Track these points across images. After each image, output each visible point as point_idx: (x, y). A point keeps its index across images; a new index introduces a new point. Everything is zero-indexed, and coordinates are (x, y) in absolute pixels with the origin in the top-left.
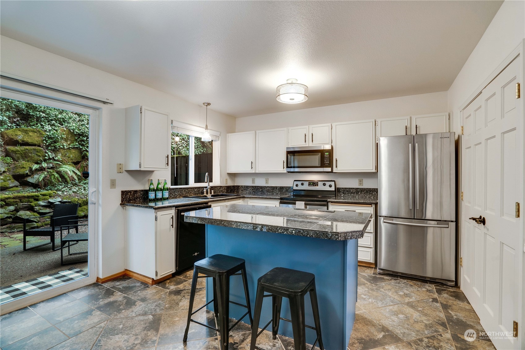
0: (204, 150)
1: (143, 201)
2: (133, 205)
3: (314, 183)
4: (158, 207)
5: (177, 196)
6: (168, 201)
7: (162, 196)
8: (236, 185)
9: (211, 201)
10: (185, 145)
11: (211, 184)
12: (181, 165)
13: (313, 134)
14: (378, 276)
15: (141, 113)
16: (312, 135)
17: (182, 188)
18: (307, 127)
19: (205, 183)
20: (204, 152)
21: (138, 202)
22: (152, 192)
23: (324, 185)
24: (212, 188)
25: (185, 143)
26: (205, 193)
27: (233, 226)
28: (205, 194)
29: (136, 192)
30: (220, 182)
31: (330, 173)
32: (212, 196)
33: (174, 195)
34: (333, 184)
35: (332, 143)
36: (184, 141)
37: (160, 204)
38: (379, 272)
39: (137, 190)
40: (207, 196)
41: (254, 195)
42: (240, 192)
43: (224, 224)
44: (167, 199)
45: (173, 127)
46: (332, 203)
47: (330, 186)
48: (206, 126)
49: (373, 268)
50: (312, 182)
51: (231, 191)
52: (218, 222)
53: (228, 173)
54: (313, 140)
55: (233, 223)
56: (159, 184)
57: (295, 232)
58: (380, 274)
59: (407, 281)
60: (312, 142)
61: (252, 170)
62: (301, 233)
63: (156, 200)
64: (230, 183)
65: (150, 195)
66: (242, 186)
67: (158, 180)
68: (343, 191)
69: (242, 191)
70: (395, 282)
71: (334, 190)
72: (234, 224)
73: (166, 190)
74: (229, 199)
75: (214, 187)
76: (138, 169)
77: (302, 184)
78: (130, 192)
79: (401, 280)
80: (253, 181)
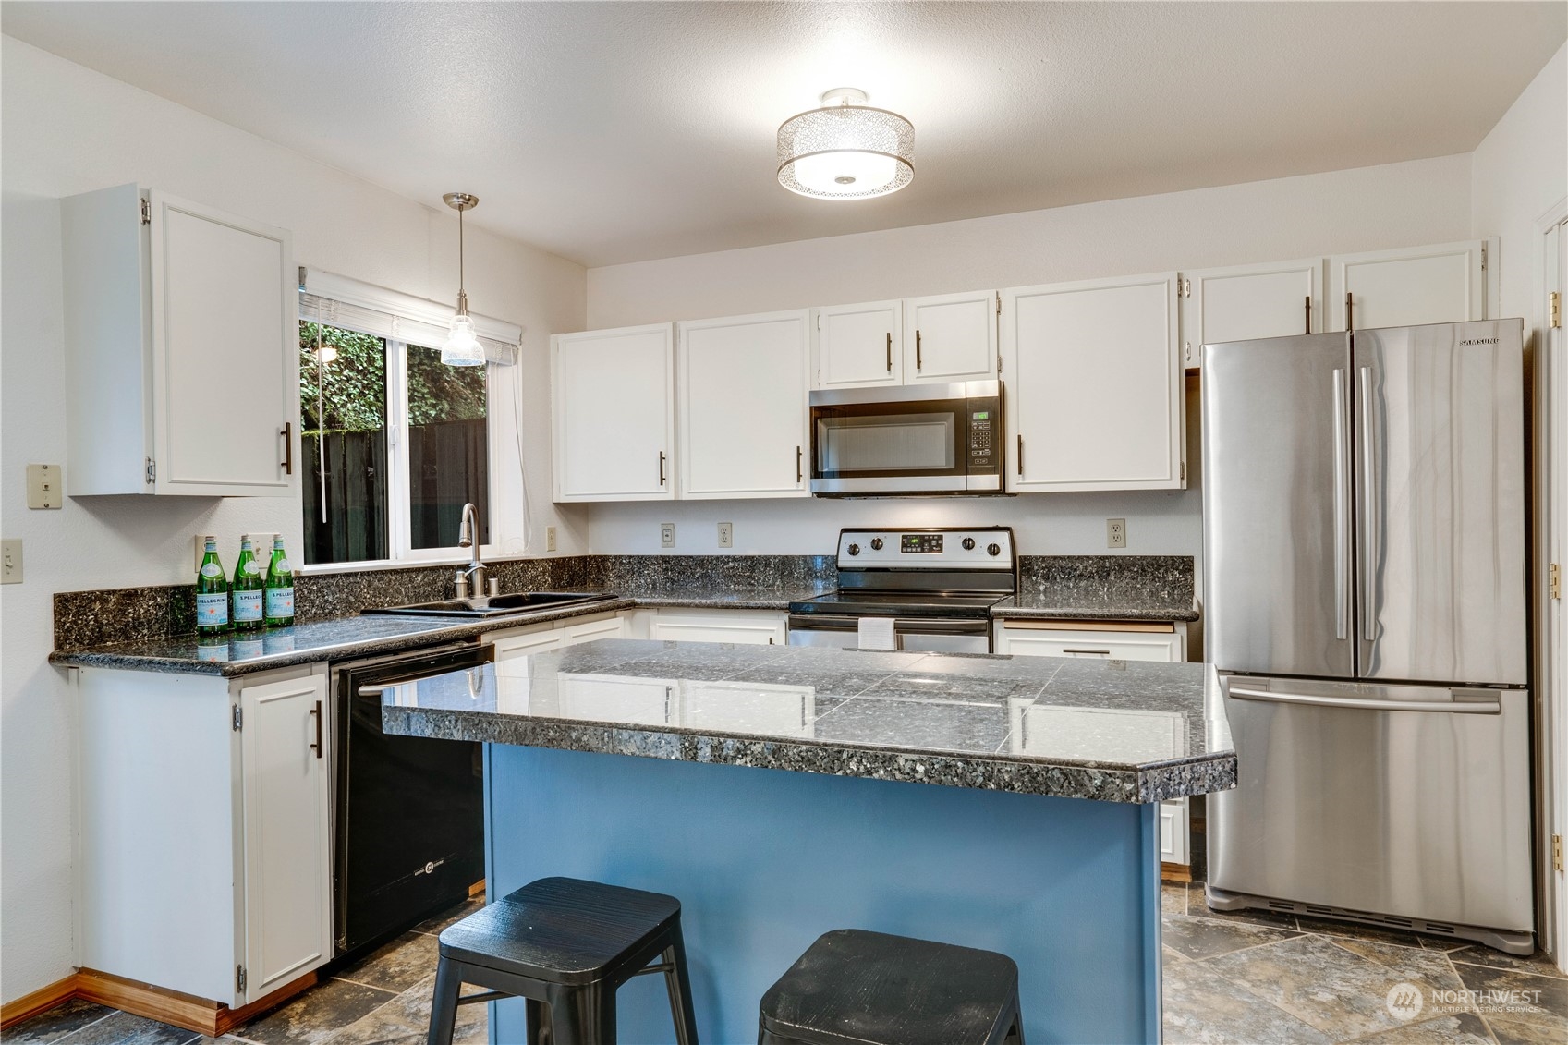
0: (441, 411)
1: (167, 640)
2: (116, 661)
3: (926, 541)
4: (248, 668)
5: (334, 608)
6: (291, 633)
7: (264, 617)
8: (591, 553)
9: (493, 628)
10: (355, 387)
11: (489, 553)
12: (345, 472)
13: (922, 336)
14: (1213, 921)
15: (146, 222)
16: (918, 339)
17: (355, 574)
18: (895, 304)
19: (459, 548)
20: (443, 415)
21: (144, 643)
22: (216, 596)
23: (968, 545)
24: (491, 569)
25: (358, 380)
26: (461, 590)
27: (626, 746)
28: (461, 598)
29: (131, 595)
30: (526, 542)
31: (993, 499)
32: (493, 603)
33: (319, 607)
34: (1002, 540)
35: (999, 371)
36: (352, 370)
37: (252, 652)
38: (1212, 902)
39: (135, 590)
40: (472, 603)
41: (671, 593)
42: (611, 581)
43: (578, 740)
44: (289, 623)
45: (307, 301)
46: (1007, 620)
47: (994, 550)
48: (460, 300)
49: (1182, 885)
50: (916, 536)
51: (572, 578)
52: (551, 733)
53: (558, 505)
54: (922, 359)
55: (625, 735)
56: (245, 556)
57: (926, 771)
58: (1218, 911)
59: (1334, 940)
60: (919, 367)
61: (663, 489)
62: (957, 775)
63: (234, 630)
64: (567, 547)
65: (201, 608)
66: (620, 557)
67: (244, 538)
68: (1043, 568)
69: (620, 577)
70: (1287, 947)
71: (1008, 565)
72: (631, 737)
73: (279, 586)
74: (570, 615)
75: (501, 563)
76: (141, 488)
77: (877, 545)
78: (102, 596)
79: (1310, 934)
80: (667, 535)
